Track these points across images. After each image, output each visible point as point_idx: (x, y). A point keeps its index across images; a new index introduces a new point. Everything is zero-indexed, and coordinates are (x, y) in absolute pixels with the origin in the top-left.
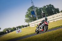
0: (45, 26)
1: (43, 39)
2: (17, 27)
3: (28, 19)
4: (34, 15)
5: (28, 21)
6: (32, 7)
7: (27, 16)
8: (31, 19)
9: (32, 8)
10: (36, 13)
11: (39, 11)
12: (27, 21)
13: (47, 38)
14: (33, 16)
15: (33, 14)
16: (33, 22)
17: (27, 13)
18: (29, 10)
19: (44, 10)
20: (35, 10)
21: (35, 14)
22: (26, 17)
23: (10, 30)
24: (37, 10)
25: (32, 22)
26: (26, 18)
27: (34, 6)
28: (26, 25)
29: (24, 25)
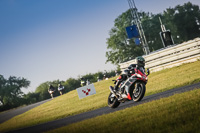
0: (136, 85)
1: (164, 116)
2: (83, 79)
3: (117, 50)
4: (135, 40)
5: (116, 58)
6: (129, 12)
7: (114, 41)
8: (125, 53)
9: (129, 15)
10: (141, 32)
11: (151, 25)
12: (112, 58)
13: (177, 115)
14: (131, 42)
15: (133, 36)
17: (115, 31)
18: (118, 23)
19: (167, 21)
20: (138, 23)
21: (138, 36)
22: (110, 46)
24: (144, 23)
25: (128, 60)
26: (110, 50)
27: (135, 9)
28: (109, 71)
29: (104, 72)
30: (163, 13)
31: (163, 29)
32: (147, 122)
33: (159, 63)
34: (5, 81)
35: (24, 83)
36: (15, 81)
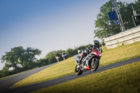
0: (93, 60)
2: (79, 49)
3: (102, 29)
4: (114, 21)
5: (102, 34)
6: (110, 2)
7: (100, 23)
8: (107, 31)
10: (119, 16)
11: (126, 11)
12: (99, 34)
14: (111, 23)
16: (112, 37)
17: (100, 15)
18: (103, 10)
20: (117, 10)
21: (117, 19)
22: (97, 26)
23: (64, 54)
24: (122, 10)
25: (110, 36)
26: (97, 28)
30: (134, 3)
31: (135, 13)
32: (123, 79)
33: (132, 37)
34: (24, 51)
35: (37, 52)
36: (31, 51)
